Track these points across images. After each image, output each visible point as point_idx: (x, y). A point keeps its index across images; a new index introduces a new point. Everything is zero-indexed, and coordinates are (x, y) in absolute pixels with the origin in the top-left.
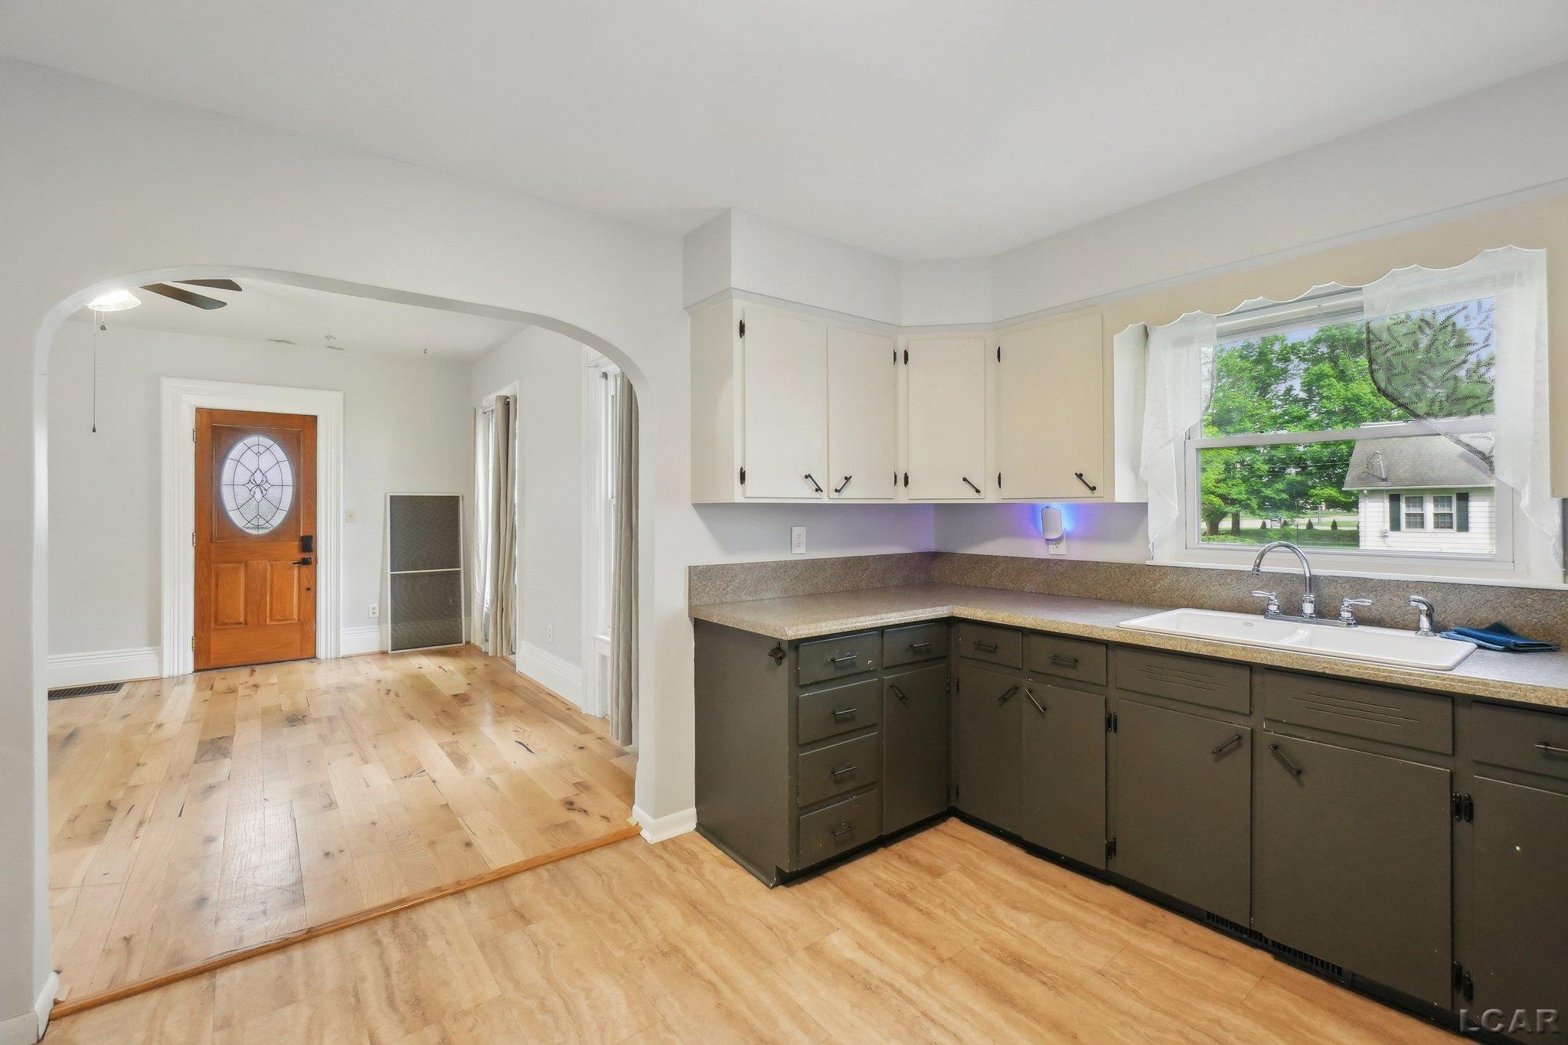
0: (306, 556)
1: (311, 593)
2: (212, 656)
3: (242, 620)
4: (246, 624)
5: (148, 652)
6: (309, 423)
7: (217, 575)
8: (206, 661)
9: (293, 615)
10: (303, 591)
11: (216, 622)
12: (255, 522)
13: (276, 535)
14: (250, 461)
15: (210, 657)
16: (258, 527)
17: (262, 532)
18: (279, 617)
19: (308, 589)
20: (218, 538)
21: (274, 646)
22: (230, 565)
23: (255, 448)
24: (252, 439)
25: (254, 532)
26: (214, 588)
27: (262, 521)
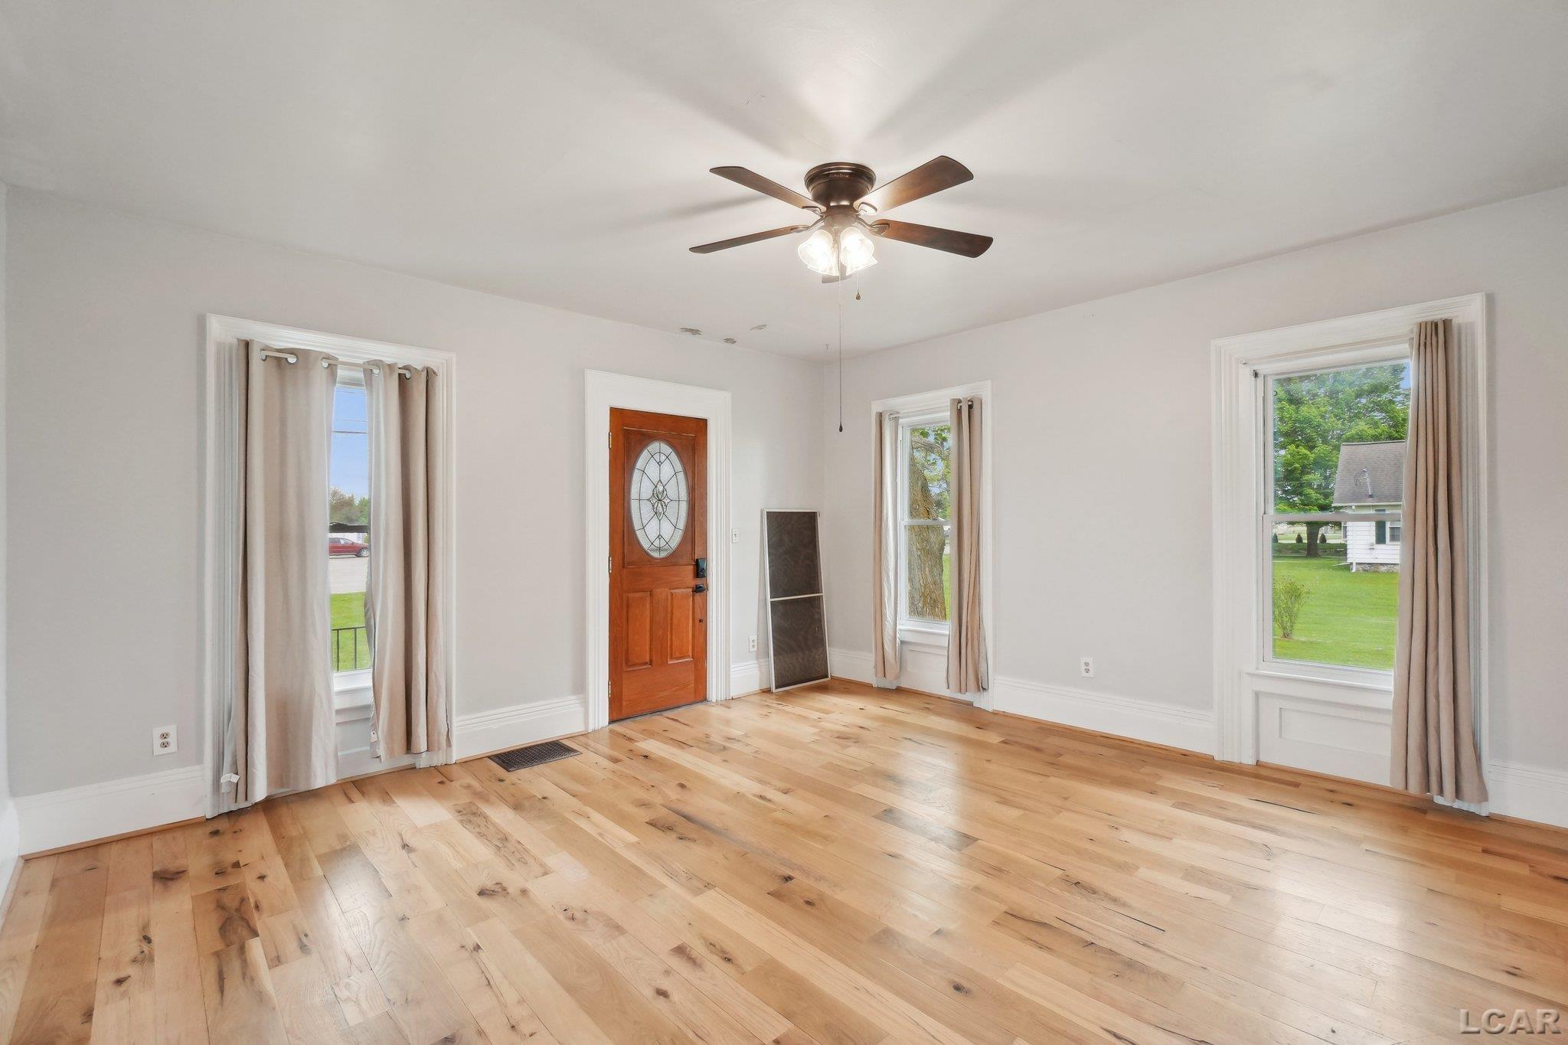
0: (699, 582)
1: (703, 624)
2: (624, 703)
3: (648, 659)
4: (651, 663)
5: (572, 702)
6: (701, 425)
7: (628, 606)
8: (619, 710)
9: (688, 652)
10: (697, 622)
11: (627, 664)
12: (656, 543)
13: (674, 555)
14: (652, 470)
15: (621, 704)
16: (659, 549)
17: (663, 555)
18: (678, 655)
19: (700, 621)
20: (629, 564)
21: (674, 689)
22: (638, 595)
23: (657, 457)
24: (654, 446)
25: (656, 555)
26: (625, 623)
27: (663, 543)
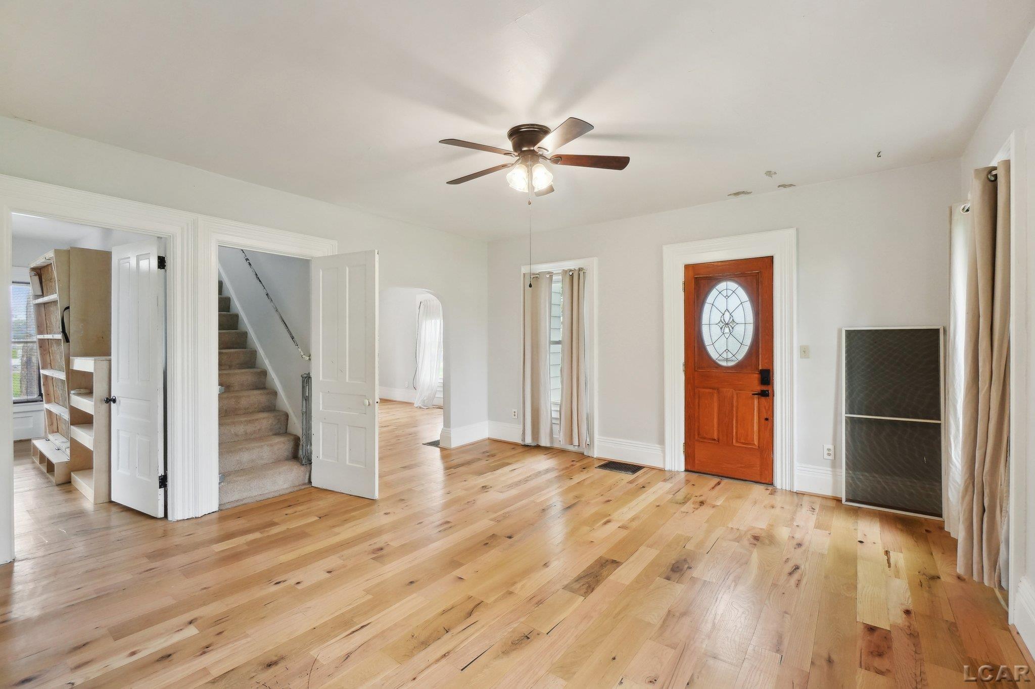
0: (765, 388)
1: (769, 423)
2: (697, 462)
3: (716, 437)
4: (719, 442)
5: (657, 448)
6: (767, 263)
7: (700, 397)
8: (692, 465)
9: (754, 441)
10: (763, 421)
11: (698, 435)
12: (725, 355)
13: (740, 366)
14: (721, 304)
15: (695, 462)
16: (727, 360)
17: (731, 364)
18: (743, 441)
19: (767, 419)
20: (699, 368)
21: (740, 465)
22: (707, 390)
23: (724, 293)
24: (722, 286)
25: (724, 364)
26: (697, 407)
27: (730, 355)
